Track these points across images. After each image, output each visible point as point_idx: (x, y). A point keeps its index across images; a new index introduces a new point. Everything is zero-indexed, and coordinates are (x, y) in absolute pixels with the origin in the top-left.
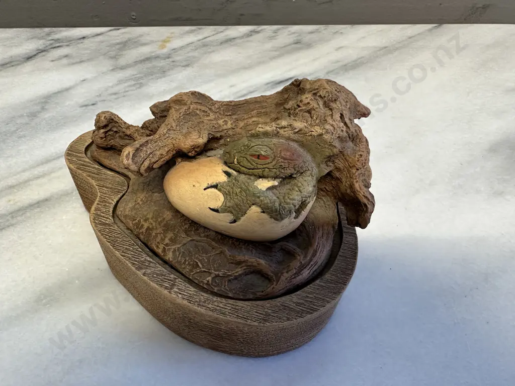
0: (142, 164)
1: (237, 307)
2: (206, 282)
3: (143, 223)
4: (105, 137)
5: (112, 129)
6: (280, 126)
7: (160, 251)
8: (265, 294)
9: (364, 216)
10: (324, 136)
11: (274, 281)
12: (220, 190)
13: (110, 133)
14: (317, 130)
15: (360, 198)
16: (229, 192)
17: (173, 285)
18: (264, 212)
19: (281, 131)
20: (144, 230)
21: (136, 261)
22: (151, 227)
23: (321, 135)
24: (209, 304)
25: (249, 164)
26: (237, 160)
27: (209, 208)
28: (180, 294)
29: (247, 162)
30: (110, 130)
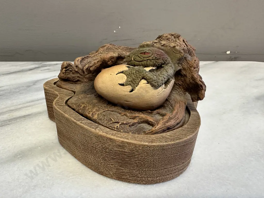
1: (135, 137)
2: (116, 127)
3: (82, 105)
4: (65, 73)
5: (69, 69)
6: (154, 42)
7: (90, 115)
8: (151, 131)
9: (201, 92)
10: (176, 47)
11: (156, 124)
12: (124, 73)
13: (68, 71)
14: (172, 45)
15: (197, 81)
16: (129, 74)
17: (97, 127)
18: (148, 83)
19: (155, 44)
20: (82, 108)
21: (77, 118)
22: (85, 106)
23: (175, 47)
24: (118, 135)
26: (133, 58)
27: (119, 84)
29: (139, 58)
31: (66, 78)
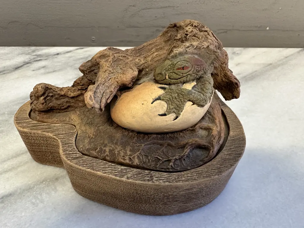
0: (101, 102)
1: (199, 172)
2: (170, 167)
3: (104, 149)
4: (45, 102)
5: (49, 95)
6: (186, 47)
7: (127, 161)
8: (209, 158)
9: (237, 90)
10: (210, 47)
11: (210, 147)
12: (163, 100)
13: (48, 98)
14: (206, 44)
15: (232, 80)
16: (170, 99)
17: (151, 177)
18: (194, 104)
19: (188, 49)
20: (107, 153)
21: (116, 172)
22: (112, 149)
23: (208, 47)
24: (181, 178)
25: (178, 76)
26: (168, 76)
27: (159, 115)
28: (160, 180)
29: (175, 74)
30: (47, 96)
31: (49, 109)
